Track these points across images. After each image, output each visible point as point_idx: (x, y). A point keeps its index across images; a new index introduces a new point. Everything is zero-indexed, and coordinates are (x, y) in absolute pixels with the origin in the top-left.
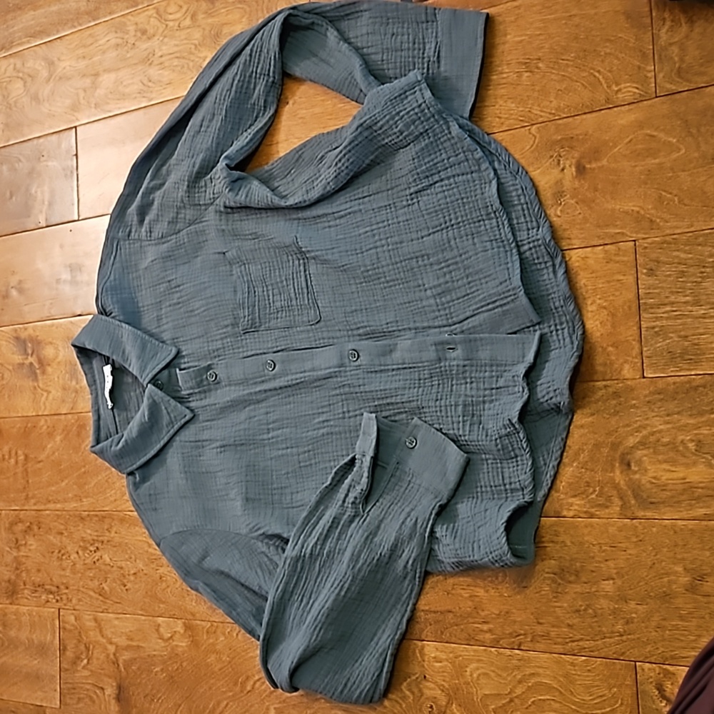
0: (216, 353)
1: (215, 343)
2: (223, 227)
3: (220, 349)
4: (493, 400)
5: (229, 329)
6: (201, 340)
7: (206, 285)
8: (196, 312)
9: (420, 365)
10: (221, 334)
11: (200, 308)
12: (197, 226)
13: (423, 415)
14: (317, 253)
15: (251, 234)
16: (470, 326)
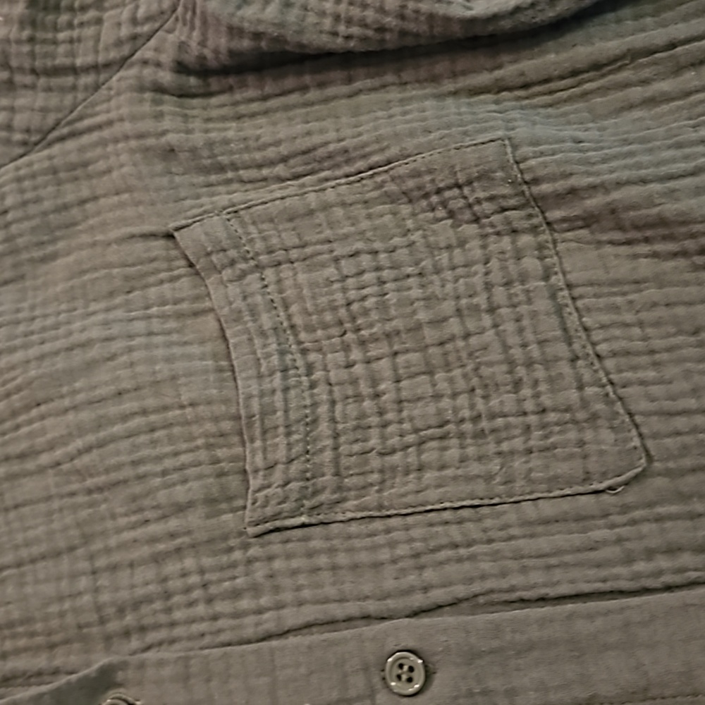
0: (129, 619)
1: (124, 576)
2: (172, 138)
3: (149, 600)
5: (194, 519)
6: (65, 564)
7: (94, 352)
8: (45, 459)
10: (153, 540)
11: (64, 440)
12: (56, 148)
14: (616, 195)
15: (284, 160)
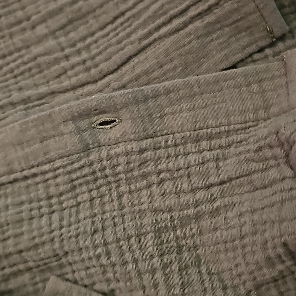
4: (218, 209)
9: (46, 167)
13: (68, 269)
16: (137, 71)
